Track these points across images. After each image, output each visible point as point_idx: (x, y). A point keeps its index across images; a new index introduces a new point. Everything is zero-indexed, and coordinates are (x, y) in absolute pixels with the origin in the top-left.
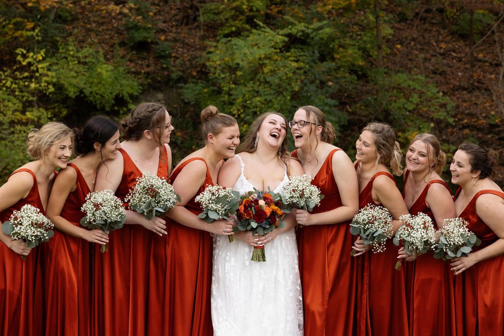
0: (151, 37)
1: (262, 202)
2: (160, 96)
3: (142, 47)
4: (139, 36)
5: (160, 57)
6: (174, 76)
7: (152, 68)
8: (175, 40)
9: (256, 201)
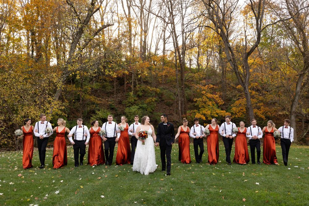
0: (114, 107)
1: (143, 133)
2: (116, 117)
3: (113, 109)
4: (112, 107)
5: (116, 110)
6: (119, 114)
7: (115, 113)
8: (118, 107)
9: (142, 133)
